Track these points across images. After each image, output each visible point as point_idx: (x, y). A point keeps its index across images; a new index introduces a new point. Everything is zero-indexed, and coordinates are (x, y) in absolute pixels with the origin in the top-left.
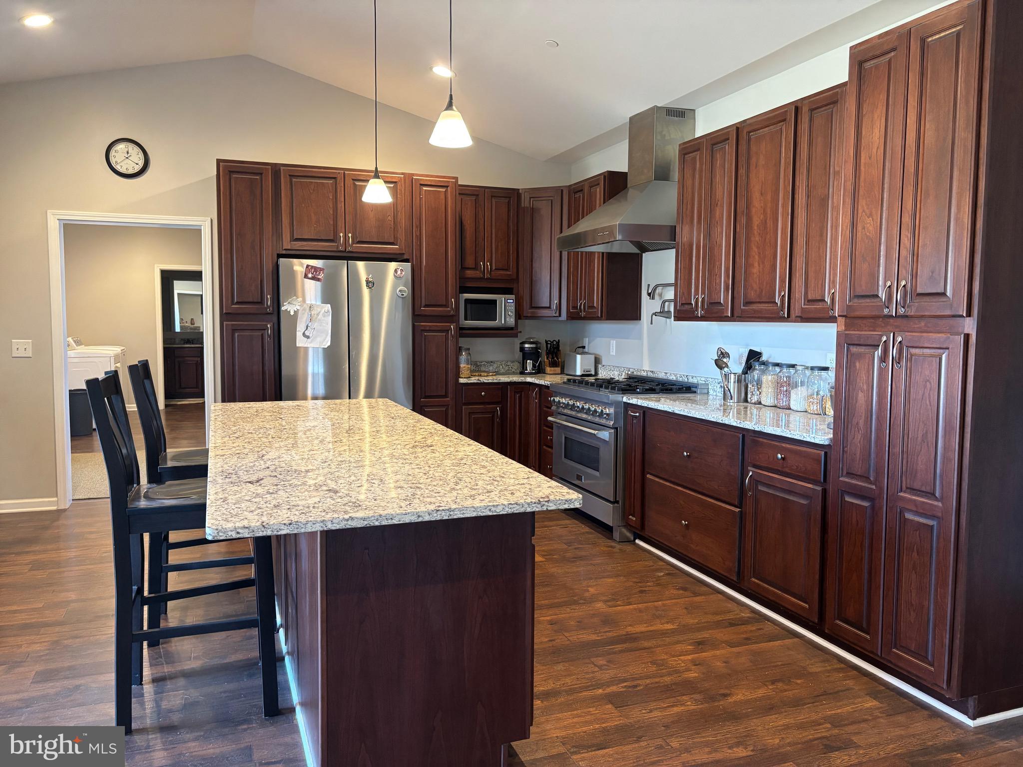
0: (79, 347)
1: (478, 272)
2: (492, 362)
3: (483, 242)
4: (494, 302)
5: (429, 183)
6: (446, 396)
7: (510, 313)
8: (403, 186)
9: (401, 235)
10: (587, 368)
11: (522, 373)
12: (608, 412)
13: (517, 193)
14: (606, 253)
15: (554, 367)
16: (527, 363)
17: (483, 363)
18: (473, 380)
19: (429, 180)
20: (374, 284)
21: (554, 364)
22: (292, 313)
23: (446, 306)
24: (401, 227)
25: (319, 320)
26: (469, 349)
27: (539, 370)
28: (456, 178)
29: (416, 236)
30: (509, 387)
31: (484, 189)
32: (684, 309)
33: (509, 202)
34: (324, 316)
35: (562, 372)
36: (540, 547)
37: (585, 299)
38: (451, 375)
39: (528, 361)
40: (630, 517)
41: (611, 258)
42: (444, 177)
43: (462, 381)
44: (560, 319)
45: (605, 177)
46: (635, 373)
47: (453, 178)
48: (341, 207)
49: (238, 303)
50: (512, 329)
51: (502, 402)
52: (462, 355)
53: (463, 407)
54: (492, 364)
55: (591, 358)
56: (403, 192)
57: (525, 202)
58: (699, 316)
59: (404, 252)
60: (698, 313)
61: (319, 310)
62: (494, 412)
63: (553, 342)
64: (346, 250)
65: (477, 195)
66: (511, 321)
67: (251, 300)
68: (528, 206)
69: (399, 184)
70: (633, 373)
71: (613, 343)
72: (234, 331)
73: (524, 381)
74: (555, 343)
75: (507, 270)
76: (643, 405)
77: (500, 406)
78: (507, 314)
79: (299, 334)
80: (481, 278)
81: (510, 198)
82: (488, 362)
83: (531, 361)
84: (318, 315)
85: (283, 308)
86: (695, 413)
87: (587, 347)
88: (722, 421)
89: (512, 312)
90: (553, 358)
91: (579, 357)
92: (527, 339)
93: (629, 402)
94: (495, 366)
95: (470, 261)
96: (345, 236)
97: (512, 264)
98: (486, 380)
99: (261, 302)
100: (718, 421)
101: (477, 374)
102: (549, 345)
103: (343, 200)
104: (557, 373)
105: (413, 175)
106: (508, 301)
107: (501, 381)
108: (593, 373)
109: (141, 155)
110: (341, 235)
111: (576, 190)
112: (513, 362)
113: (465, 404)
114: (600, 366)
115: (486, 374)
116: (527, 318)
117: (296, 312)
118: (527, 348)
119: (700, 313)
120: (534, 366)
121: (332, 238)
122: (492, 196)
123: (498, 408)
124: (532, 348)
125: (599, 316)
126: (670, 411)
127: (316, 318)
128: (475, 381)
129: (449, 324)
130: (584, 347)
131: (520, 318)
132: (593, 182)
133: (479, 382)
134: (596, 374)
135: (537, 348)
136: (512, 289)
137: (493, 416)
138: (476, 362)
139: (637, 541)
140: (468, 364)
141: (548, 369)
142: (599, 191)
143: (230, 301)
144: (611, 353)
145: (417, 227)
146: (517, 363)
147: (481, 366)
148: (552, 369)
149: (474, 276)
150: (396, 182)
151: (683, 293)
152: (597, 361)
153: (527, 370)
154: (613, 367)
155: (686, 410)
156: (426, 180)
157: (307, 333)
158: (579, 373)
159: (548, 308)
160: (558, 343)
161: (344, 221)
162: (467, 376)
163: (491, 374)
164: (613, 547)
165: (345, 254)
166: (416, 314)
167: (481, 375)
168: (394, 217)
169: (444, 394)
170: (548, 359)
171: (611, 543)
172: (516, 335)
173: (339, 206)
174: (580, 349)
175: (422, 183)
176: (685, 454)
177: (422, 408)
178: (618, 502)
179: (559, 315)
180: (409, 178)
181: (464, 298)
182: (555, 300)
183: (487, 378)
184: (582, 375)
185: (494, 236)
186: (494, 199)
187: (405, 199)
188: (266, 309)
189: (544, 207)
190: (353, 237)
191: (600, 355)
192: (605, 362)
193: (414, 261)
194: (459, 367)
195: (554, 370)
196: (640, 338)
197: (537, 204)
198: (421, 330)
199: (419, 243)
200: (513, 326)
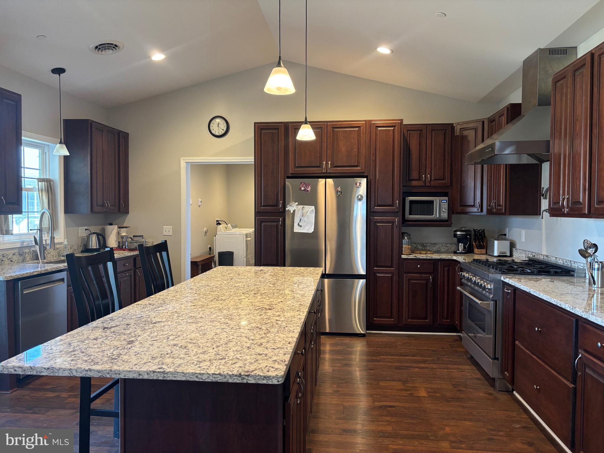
1: (421, 182)
2: (435, 244)
3: (425, 161)
4: (432, 202)
5: (382, 125)
6: (391, 267)
7: (443, 210)
8: (364, 129)
9: (362, 161)
10: (503, 250)
11: (455, 253)
12: (489, 287)
13: (452, 126)
14: (509, 164)
15: (481, 249)
16: (459, 245)
17: (428, 245)
18: (411, 257)
19: (382, 123)
20: (341, 193)
21: (480, 247)
22: (292, 212)
23: (392, 205)
24: (362, 156)
25: (308, 216)
26: (410, 235)
27: (469, 251)
28: (402, 120)
29: (373, 160)
30: (439, 262)
31: (426, 126)
32: (556, 207)
33: (445, 134)
34: (311, 214)
35: (486, 254)
36: (431, 385)
37: (496, 199)
38: (396, 253)
39: (460, 244)
40: (506, 373)
41: (513, 169)
42: (393, 120)
43: (403, 256)
44: (482, 214)
45: (508, 108)
46: (536, 256)
47: (399, 120)
48: (325, 145)
49: (264, 206)
51: (434, 272)
52: (404, 238)
53: (404, 275)
54: (435, 245)
55: (507, 244)
56: (364, 133)
57: (457, 132)
58: (566, 212)
59: (364, 171)
60: (564, 210)
61: (308, 209)
62: (428, 280)
63: (479, 231)
64: (327, 172)
65: (421, 130)
66: (445, 215)
67: (271, 204)
68: (459, 134)
69: (362, 128)
70: (534, 256)
71: (523, 232)
72: (261, 222)
73: (451, 258)
74: (481, 231)
75: (443, 179)
76: (512, 284)
77: (433, 275)
78: (441, 210)
79: (296, 225)
80: (423, 186)
81: (446, 130)
83: (463, 244)
84: (307, 212)
85: (287, 209)
86: (543, 295)
87: (507, 235)
88: (560, 305)
89: (445, 209)
90: (479, 242)
91: (496, 242)
92: (460, 228)
93: (504, 280)
94: (437, 247)
95: (415, 174)
96: (327, 163)
97: (447, 175)
98: (421, 257)
99: (277, 205)
100: (557, 305)
101: (418, 252)
102: (476, 233)
103: (326, 141)
104: (482, 253)
105: (372, 121)
106: (443, 201)
107: (432, 258)
108: (508, 254)
109: (225, 125)
110: (324, 163)
111: (491, 120)
112: (451, 244)
113: (406, 273)
114: (514, 249)
115: (424, 253)
116: (458, 213)
117: (294, 211)
118: (458, 234)
119: (566, 210)
120: (464, 247)
121: (318, 165)
122: (432, 130)
123: (431, 277)
124: (462, 234)
125: (503, 212)
126: (528, 291)
127: (306, 214)
128: (413, 257)
129: (394, 218)
130: (505, 235)
131: (453, 213)
132: (500, 114)
133: (416, 258)
134: (511, 255)
135: (466, 235)
136: (448, 193)
137: (427, 283)
138: (423, 243)
139: (515, 392)
140: (409, 245)
141: (476, 250)
142: (504, 119)
143: (260, 205)
144: (522, 240)
145: (373, 154)
146: (455, 245)
147: (426, 246)
148: (480, 250)
149: (418, 185)
150: (360, 127)
151: (555, 194)
152: (512, 245)
153: (459, 251)
154: (522, 250)
155: (538, 292)
156: (380, 123)
157: (300, 224)
158: (496, 254)
159: (473, 206)
160: (484, 231)
161: (326, 154)
162: (408, 254)
163: (429, 252)
164: (490, 394)
165: (326, 175)
166: (371, 211)
167: (420, 253)
168: (358, 149)
169: (390, 265)
170: (475, 242)
171: (491, 390)
172: (450, 226)
173: (323, 145)
174: (502, 236)
175: (378, 125)
176: (536, 329)
177: (375, 274)
178: (497, 359)
179: (482, 211)
180: (369, 123)
181: (409, 200)
182: (478, 200)
183: (422, 255)
184: (499, 256)
185: (433, 157)
186: (433, 132)
187: (365, 137)
188: (280, 209)
189: (471, 134)
190: (331, 164)
191: (515, 241)
192: (518, 246)
193: (371, 177)
194: (402, 247)
195: (481, 251)
196: (540, 229)
197: (465, 133)
198: (375, 222)
199: (374, 165)
200: (447, 219)
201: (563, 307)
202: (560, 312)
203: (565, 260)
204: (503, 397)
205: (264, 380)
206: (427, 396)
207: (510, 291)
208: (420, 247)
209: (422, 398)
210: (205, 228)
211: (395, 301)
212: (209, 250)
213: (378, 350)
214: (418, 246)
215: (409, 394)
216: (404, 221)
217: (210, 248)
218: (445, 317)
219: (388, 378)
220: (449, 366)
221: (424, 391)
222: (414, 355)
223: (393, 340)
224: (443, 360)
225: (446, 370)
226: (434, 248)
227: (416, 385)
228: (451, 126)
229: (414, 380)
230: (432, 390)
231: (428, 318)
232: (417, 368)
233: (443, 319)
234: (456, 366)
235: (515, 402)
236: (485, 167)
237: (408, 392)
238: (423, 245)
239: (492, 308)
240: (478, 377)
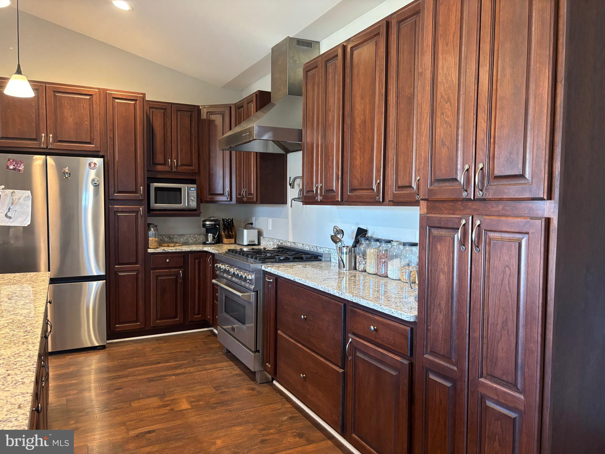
1: (166, 167)
2: (182, 235)
3: (171, 144)
4: (180, 190)
5: (121, 97)
6: (136, 263)
7: (192, 198)
8: (98, 98)
9: (97, 137)
10: (252, 239)
11: (204, 243)
12: (250, 278)
13: (198, 109)
14: (259, 153)
15: (229, 239)
16: (208, 235)
17: (175, 236)
18: (160, 250)
19: (121, 95)
20: (70, 174)
21: (229, 237)
23: (136, 192)
24: (96, 131)
25: (20, 204)
26: (156, 226)
27: (218, 241)
28: (144, 95)
29: (110, 137)
30: (190, 255)
31: (171, 105)
32: (309, 195)
33: (191, 115)
34: (24, 201)
35: (235, 243)
36: (192, 392)
37: (246, 188)
38: (141, 247)
40: (267, 364)
41: (263, 157)
42: (134, 93)
43: (150, 251)
44: (231, 203)
45: (256, 95)
46: (283, 243)
47: (142, 94)
48: (43, 113)
50: (195, 210)
51: (184, 266)
52: (150, 230)
53: (151, 272)
54: (182, 236)
55: (255, 232)
56: (98, 103)
57: (204, 116)
58: (319, 200)
59: (99, 150)
60: (318, 198)
61: (20, 195)
62: (178, 274)
63: (228, 220)
64: (47, 147)
65: (166, 109)
66: (194, 204)
68: (206, 118)
69: (94, 97)
70: (282, 243)
71: (270, 220)
73: (202, 250)
74: (229, 220)
75: (190, 166)
76: (274, 273)
77: (183, 269)
78: (190, 199)
79: (2, 216)
80: (169, 172)
81: (192, 112)
82: (179, 235)
83: (212, 234)
84: (19, 199)
86: (309, 283)
87: (254, 224)
88: (328, 291)
89: (194, 198)
90: (228, 232)
91: (245, 231)
92: (209, 218)
93: (265, 270)
94: (185, 238)
95: (159, 158)
96: (47, 135)
97: (195, 161)
98: (170, 250)
100: (325, 291)
101: (166, 245)
102: (225, 222)
103: (45, 107)
104: (231, 243)
105: (107, 90)
106: (191, 189)
107: (182, 251)
108: (256, 243)
110: (43, 135)
111: (239, 106)
112: (199, 235)
113: (153, 269)
114: (262, 238)
115: (173, 245)
116: (207, 202)
118: (207, 224)
119: (319, 198)
120: (214, 238)
121: (35, 137)
122: (177, 110)
123: (181, 272)
124: (211, 224)
125: (255, 200)
126: (292, 279)
127: (18, 202)
128: (161, 251)
129: (138, 206)
130: (252, 224)
131: (202, 202)
132: (249, 100)
133: (164, 251)
134: (259, 244)
135: (215, 225)
136: (195, 180)
137: (176, 278)
138: (170, 235)
139: (274, 382)
140: (155, 238)
141: (225, 240)
142: (253, 106)
144: (269, 229)
145: (110, 131)
146: (203, 235)
147: (173, 238)
148: (228, 240)
149: (163, 170)
150: (91, 95)
151: (308, 183)
152: (260, 234)
153: (208, 241)
154: (270, 238)
155: (303, 280)
156: (118, 94)
158: (245, 243)
159: (223, 194)
160: (232, 220)
161: (46, 124)
162: (156, 247)
163: (177, 245)
164: (253, 389)
165: (46, 151)
166: (110, 198)
167: (168, 246)
168: (90, 122)
169: (135, 261)
170: (224, 232)
171: (252, 385)
172: (198, 215)
173: (41, 112)
174: (249, 225)
175: (114, 96)
176: (303, 317)
177: (116, 273)
178: (258, 351)
179: (231, 200)
180: (104, 93)
181: (154, 187)
182: (227, 189)
183: (170, 248)
184: (248, 245)
185: (179, 140)
186: (179, 113)
187: (100, 108)
189: (218, 119)
190: (53, 137)
191: (262, 230)
192: (265, 235)
193: (109, 157)
194: (148, 240)
195: (230, 241)
196: (287, 218)
197: (213, 117)
198: (115, 211)
199: (112, 143)
200: (196, 208)
201: (332, 293)
202: (327, 298)
203: (311, 246)
204: (265, 389)
206: (190, 407)
207: (271, 280)
208: (166, 239)
209: (185, 412)
211: (141, 303)
213: (124, 362)
214: (164, 238)
215: (170, 410)
216: (150, 211)
218: (197, 312)
219: (141, 396)
220: (207, 366)
221: (185, 402)
222: (167, 361)
223: (139, 346)
224: (199, 361)
225: (205, 372)
226: (182, 240)
227: (176, 397)
228: (195, 110)
229: (172, 391)
230: (194, 399)
231: (179, 316)
232: (174, 375)
233: (194, 315)
234: (214, 365)
235: (277, 392)
236: (234, 153)
237: (168, 408)
238: (169, 237)
239: (253, 300)
240: (238, 373)
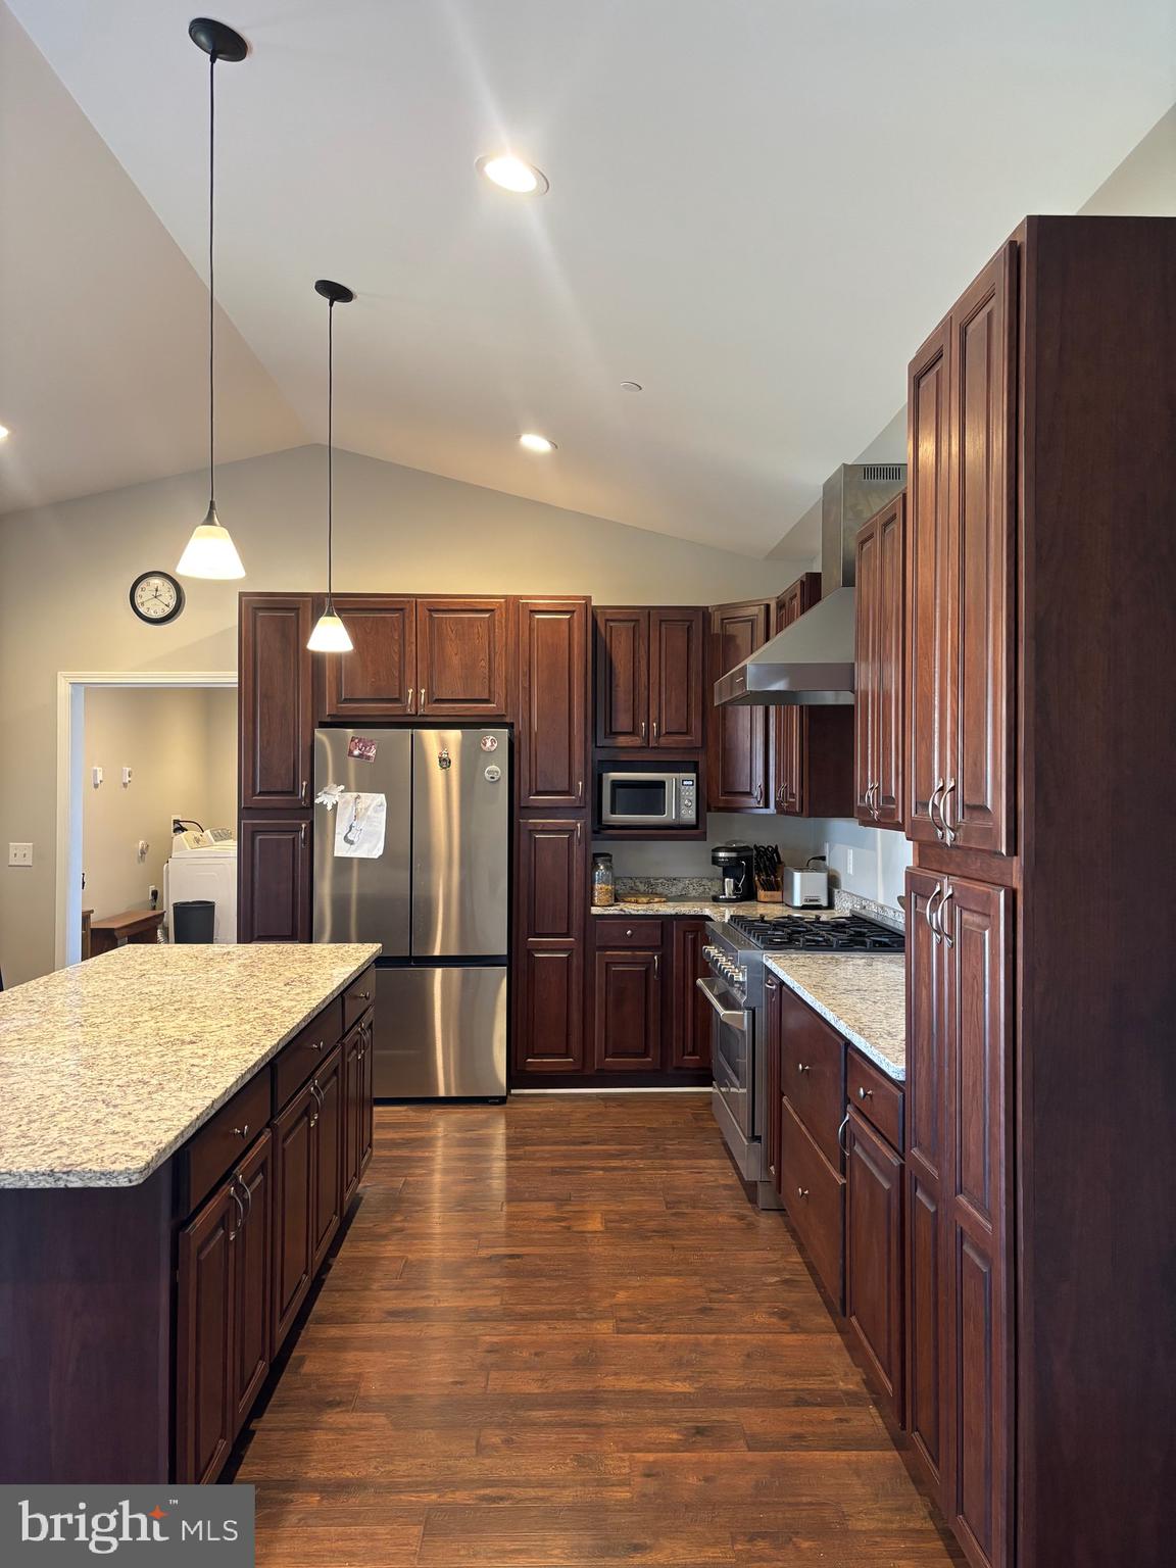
0: (218, 843)
1: (637, 738)
2: (676, 879)
3: (645, 691)
4: (661, 785)
5: (543, 608)
6: (567, 935)
7: (686, 802)
8: (504, 615)
9: (500, 691)
10: (812, 894)
11: (713, 900)
12: (741, 979)
14: (807, 705)
15: (771, 891)
16: (724, 881)
17: (660, 881)
18: (612, 911)
19: (543, 604)
20: (449, 763)
21: (769, 886)
22: (329, 808)
23: (568, 793)
24: (499, 677)
25: (369, 817)
26: (611, 860)
27: (746, 894)
28: (588, 599)
29: (523, 688)
30: (676, 922)
31: (646, 610)
32: (863, 805)
33: (689, 629)
34: (376, 812)
35: (780, 901)
36: (620, 1204)
37: (787, 781)
38: (577, 902)
39: (727, 880)
40: (770, 1167)
42: (568, 598)
43: (595, 910)
44: (768, 811)
45: (802, 582)
47: (584, 598)
48: (411, 651)
49: (261, 793)
50: (695, 827)
51: (663, 945)
52: (598, 868)
53: (597, 954)
54: (676, 882)
55: (821, 878)
56: (504, 624)
57: (716, 628)
58: (876, 818)
59: (503, 714)
61: (369, 802)
62: (651, 963)
64: (416, 713)
65: (638, 621)
66: (689, 815)
67: (279, 789)
68: (719, 632)
69: (497, 613)
70: (865, 907)
71: (851, 854)
72: (254, 833)
73: (700, 913)
74: (770, 849)
75: (686, 733)
76: (775, 972)
77: (660, 953)
78: (682, 803)
79: (339, 839)
80: (641, 748)
81: (692, 621)
82: (668, 879)
83: (732, 880)
84: (367, 809)
85: (317, 801)
87: (827, 859)
88: (826, 1015)
89: (690, 801)
90: (768, 876)
91: (797, 876)
92: (727, 843)
93: (766, 965)
94: (681, 885)
95: (623, 721)
96: (417, 692)
97: (696, 723)
98: (633, 910)
99: (294, 792)
100: (822, 1015)
101: (633, 899)
102: (761, 854)
103: (415, 641)
104: (776, 900)
105: (521, 597)
106: (685, 783)
107: (659, 913)
108: (824, 903)
109: (173, 593)
110: (411, 691)
111: (781, 603)
112: (712, 880)
113: (600, 948)
114: (836, 891)
115: (645, 900)
116: (720, 810)
117: (335, 806)
118: (722, 858)
119: (875, 813)
120: (736, 886)
121: (397, 696)
122: (661, 621)
123: (655, 958)
124: (728, 858)
125: (798, 809)
127: (364, 814)
128: (616, 912)
129: (574, 821)
130: (824, 858)
131: (709, 810)
132: (792, 593)
133: (622, 913)
134: (831, 906)
135: (738, 859)
136: (697, 763)
137: (647, 971)
138: (652, 878)
140: (608, 884)
141: (761, 894)
143: (250, 792)
144: (849, 871)
145: (524, 675)
146: (716, 882)
147: (655, 885)
148: (769, 893)
149: (630, 744)
150: (493, 610)
151: (862, 778)
152: (833, 883)
153: (724, 894)
154: (849, 893)
156: (540, 604)
157: (350, 837)
158: (797, 902)
159: (750, 794)
160: (776, 850)
161: (414, 670)
162: (607, 904)
163: (656, 900)
164: (742, 1218)
165: (416, 719)
166: (522, 805)
167: (637, 902)
168: (490, 662)
169: (565, 931)
170: (759, 876)
171: (746, 1209)
172: (703, 837)
173: (408, 649)
174: (817, 861)
175: (533, 609)
176: (801, 1066)
177: (529, 954)
178: (759, 1139)
179: (767, 806)
180: (513, 602)
181: (610, 779)
182: (759, 781)
183: (640, 907)
184: (804, 907)
185: (663, 682)
186: (663, 626)
187: (507, 634)
188: (300, 801)
189: (741, 632)
190: (427, 693)
191: (835, 871)
192: (844, 885)
193: (520, 726)
194: (592, 889)
195: (771, 896)
196: (874, 849)
197: (732, 629)
198: (530, 831)
199: (527, 699)
200: (695, 823)
205: (100, 1179)
206: (602, 1229)
207: (774, 987)
208: (642, 887)
209: (589, 1235)
210: (141, 842)
211: (576, 1016)
212: (150, 897)
213: (526, 1132)
214: (638, 884)
215: (565, 1227)
216: (599, 828)
217: (155, 894)
218: (690, 1049)
219: (527, 1195)
220: (675, 1162)
221: (599, 1220)
222: (604, 1142)
223: (566, 1107)
224: (665, 1150)
225: (665, 1172)
226: (674, 889)
227: (587, 1207)
228: (704, 613)
229: (584, 1197)
230: (617, 1217)
231: (652, 1052)
232: (602, 1169)
233: (684, 1055)
234: (689, 1162)
235: (788, 1231)
236: (772, 709)
237: (562, 1224)
238: (647, 881)
239: (746, 1025)
240: (730, 1182)
